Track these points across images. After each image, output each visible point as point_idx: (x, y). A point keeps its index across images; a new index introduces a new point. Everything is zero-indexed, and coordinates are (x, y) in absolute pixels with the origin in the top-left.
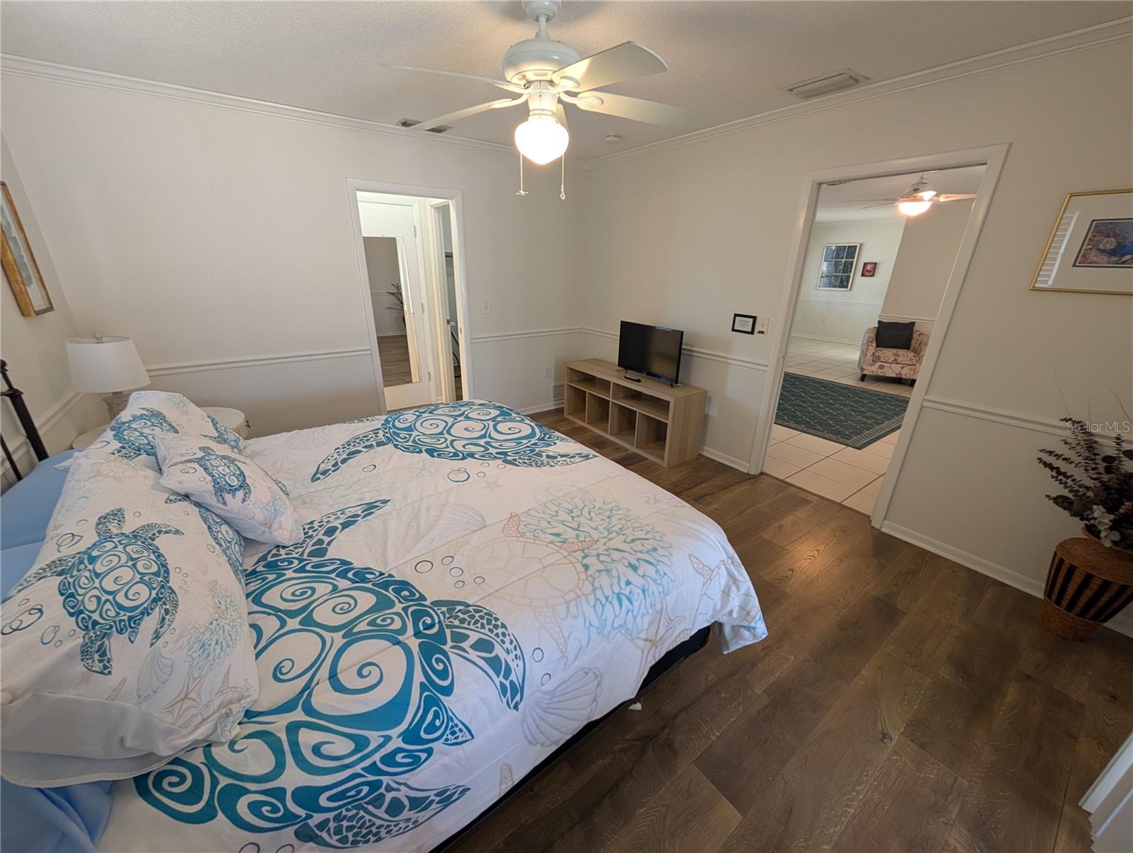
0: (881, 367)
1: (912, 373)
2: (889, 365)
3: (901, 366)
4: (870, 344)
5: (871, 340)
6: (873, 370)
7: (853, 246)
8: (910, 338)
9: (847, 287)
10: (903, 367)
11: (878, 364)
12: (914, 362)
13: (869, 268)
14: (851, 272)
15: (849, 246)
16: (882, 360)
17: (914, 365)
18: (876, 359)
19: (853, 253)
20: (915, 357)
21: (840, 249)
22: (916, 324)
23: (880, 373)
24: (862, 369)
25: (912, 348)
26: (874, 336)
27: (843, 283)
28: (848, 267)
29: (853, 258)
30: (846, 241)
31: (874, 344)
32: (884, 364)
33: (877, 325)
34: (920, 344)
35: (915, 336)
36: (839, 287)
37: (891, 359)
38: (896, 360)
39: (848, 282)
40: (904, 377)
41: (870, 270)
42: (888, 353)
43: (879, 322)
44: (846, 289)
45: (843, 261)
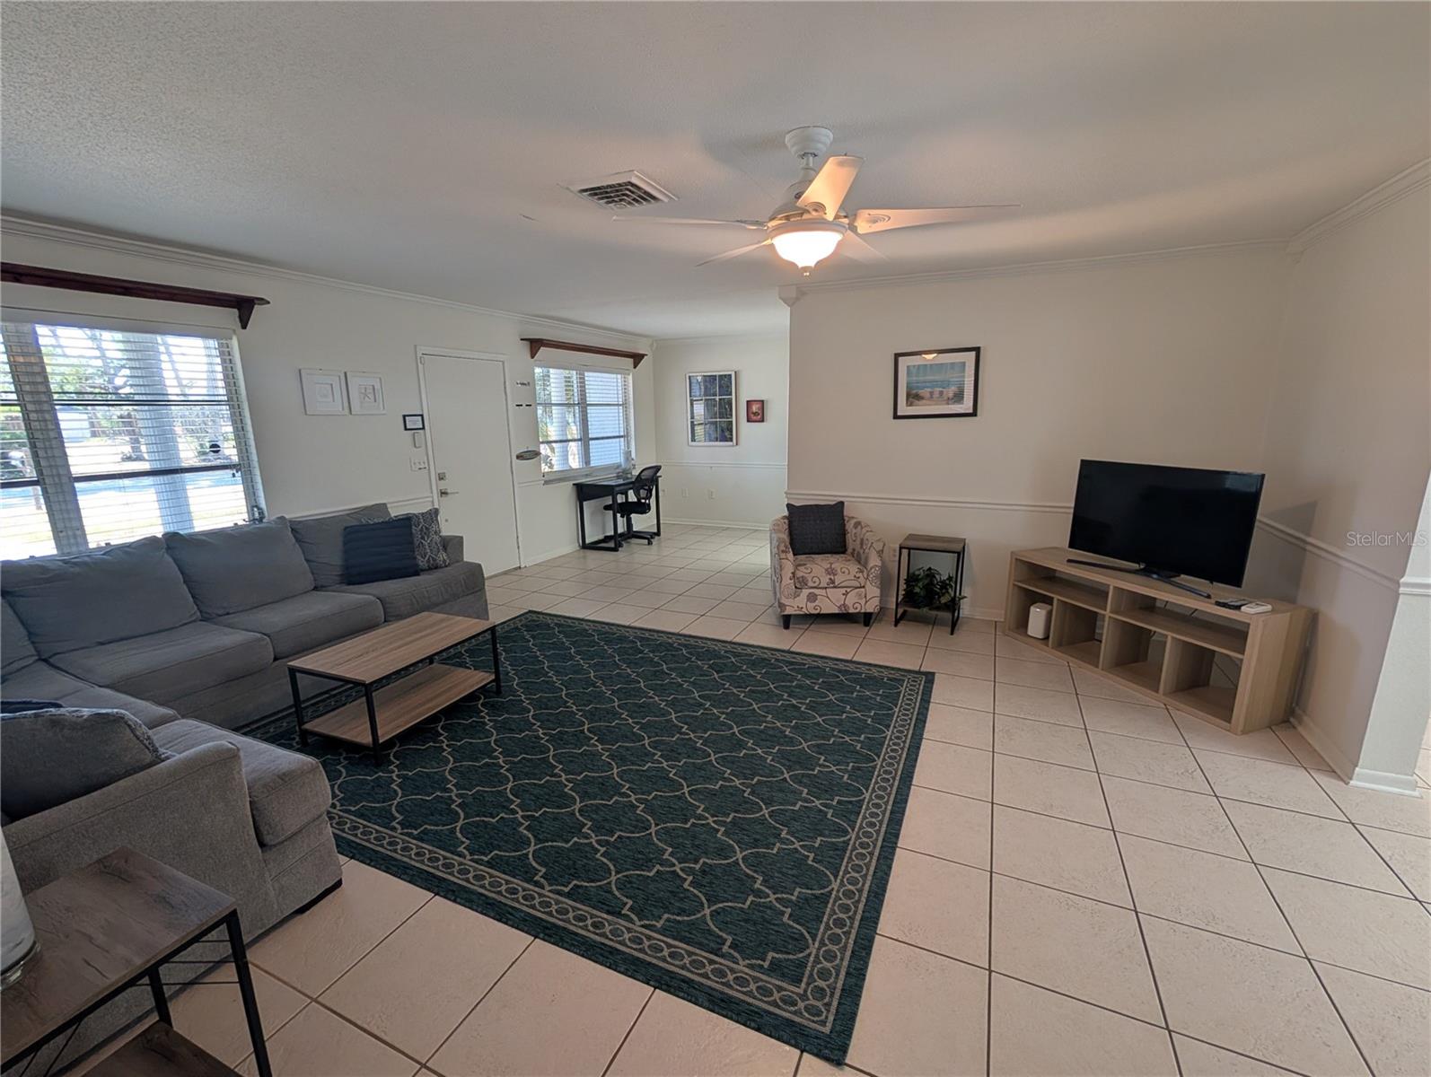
0: (812, 598)
1: (863, 602)
2: (823, 592)
3: (843, 591)
4: (783, 556)
5: (782, 548)
6: (798, 604)
7: (725, 376)
8: (843, 533)
9: (731, 440)
10: (846, 594)
11: (805, 592)
12: (862, 580)
13: (755, 408)
14: (731, 415)
15: (720, 376)
16: (810, 584)
17: (864, 587)
18: (800, 583)
19: (729, 386)
20: (862, 572)
21: (710, 380)
22: (846, 504)
23: (811, 609)
24: (782, 606)
25: (850, 551)
26: (785, 536)
27: (725, 433)
28: (725, 409)
29: (731, 394)
30: (718, 367)
31: (790, 555)
32: (816, 591)
33: (786, 513)
34: (862, 544)
35: (850, 526)
36: (721, 441)
37: (825, 580)
38: (833, 582)
39: (732, 432)
40: (852, 611)
41: (757, 412)
42: (818, 567)
43: (789, 506)
44: (730, 443)
45: (717, 398)
